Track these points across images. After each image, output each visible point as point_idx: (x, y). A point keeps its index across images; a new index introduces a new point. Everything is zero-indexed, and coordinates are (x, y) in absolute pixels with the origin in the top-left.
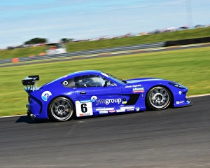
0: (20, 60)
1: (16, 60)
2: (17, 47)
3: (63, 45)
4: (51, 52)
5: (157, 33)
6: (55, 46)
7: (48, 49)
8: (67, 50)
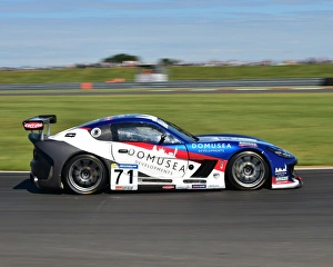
0: (94, 87)
1: (87, 86)
2: (92, 66)
3: (163, 69)
4: (144, 78)
5: (311, 63)
6: (150, 68)
7: (139, 73)
8: (170, 77)
